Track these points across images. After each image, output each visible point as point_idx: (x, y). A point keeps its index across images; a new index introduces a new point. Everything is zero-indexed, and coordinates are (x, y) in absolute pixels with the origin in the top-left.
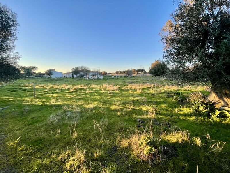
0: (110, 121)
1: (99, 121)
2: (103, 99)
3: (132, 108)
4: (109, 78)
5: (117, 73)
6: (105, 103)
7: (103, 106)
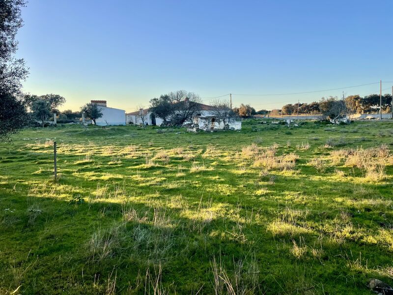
0: (266, 274)
1: (230, 269)
2: (243, 196)
3: (348, 235)
4: (262, 126)
5: (289, 109)
6: (249, 208)
7: (243, 221)
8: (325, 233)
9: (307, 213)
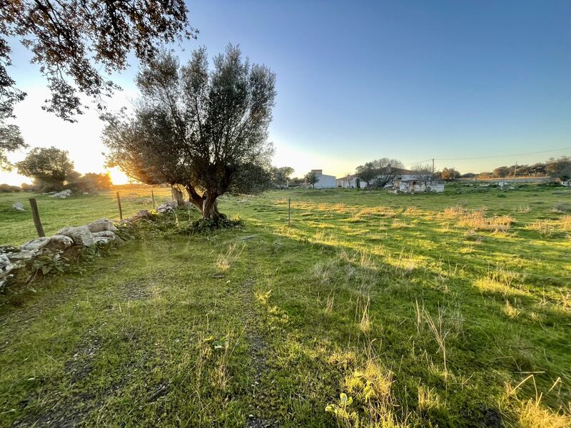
0: (472, 324)
6: (453, 264)
7: (446, 274)
8: (549, 299)
9: (525, 276)
